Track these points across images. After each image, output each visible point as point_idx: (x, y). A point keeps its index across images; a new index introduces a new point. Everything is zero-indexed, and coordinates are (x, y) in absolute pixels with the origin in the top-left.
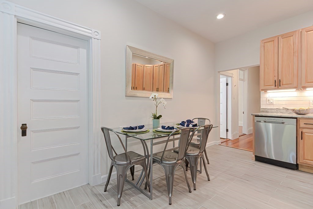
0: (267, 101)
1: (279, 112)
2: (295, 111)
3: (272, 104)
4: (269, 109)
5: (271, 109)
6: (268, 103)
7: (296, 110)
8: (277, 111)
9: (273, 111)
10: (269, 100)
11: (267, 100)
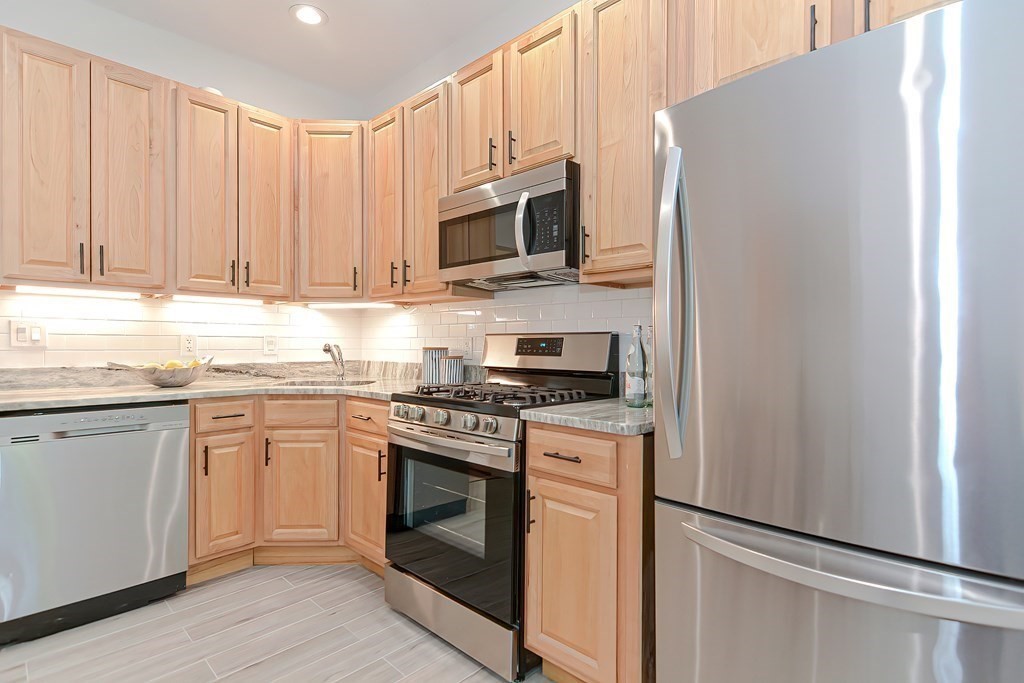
0: (13, 336)
1: (71, 381)
2: (157, 373)
3: (36, 347)
4: (24, 372)
5: (35, 372)
6: (14, 343)
7: (161, 371)
8: (65, 378)
9: (46, 378)
10: (21, 331)
11: (14, 327)
